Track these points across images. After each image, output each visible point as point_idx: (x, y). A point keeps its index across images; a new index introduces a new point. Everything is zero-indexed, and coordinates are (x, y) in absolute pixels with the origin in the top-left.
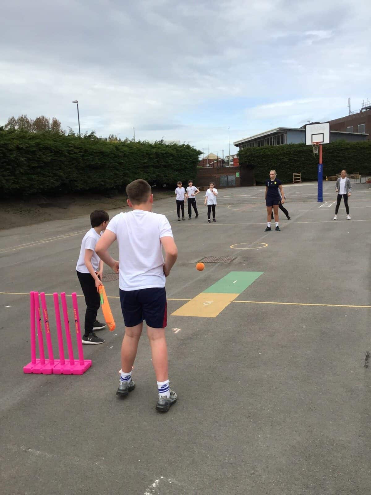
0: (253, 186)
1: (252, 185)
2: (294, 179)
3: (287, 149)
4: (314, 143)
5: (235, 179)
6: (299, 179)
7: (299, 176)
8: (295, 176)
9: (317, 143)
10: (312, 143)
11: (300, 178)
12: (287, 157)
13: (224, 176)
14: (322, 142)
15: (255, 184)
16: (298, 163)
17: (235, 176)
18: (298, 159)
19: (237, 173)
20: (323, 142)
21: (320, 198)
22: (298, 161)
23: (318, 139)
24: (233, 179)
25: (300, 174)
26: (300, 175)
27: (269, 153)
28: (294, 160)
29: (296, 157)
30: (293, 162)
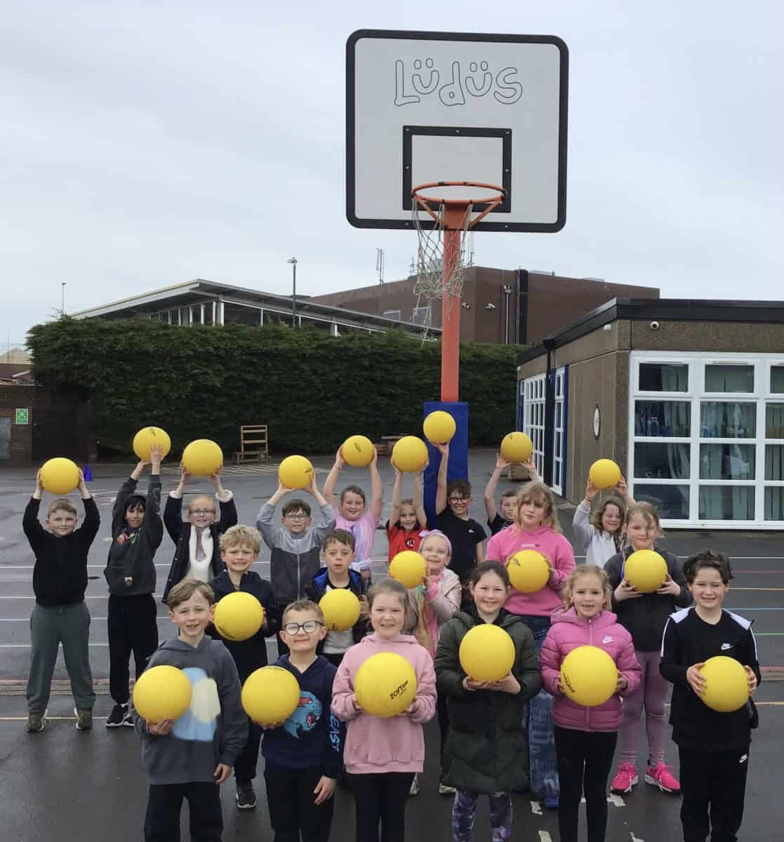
3: (222, 339)
5: (9, 432)
6: (262, 447)
7: (261, 436)
8: (247, 437)
11: (263, 445)
12: (218, 371)
16: (259, 393)
17: (8, 421)
18: (259, 379)
22: (259, 385)
25: (266, 429)
26: (264, 433)
27: (151, 347)
28: (246, 380)
29: (249, 372)
30: (237, 388)
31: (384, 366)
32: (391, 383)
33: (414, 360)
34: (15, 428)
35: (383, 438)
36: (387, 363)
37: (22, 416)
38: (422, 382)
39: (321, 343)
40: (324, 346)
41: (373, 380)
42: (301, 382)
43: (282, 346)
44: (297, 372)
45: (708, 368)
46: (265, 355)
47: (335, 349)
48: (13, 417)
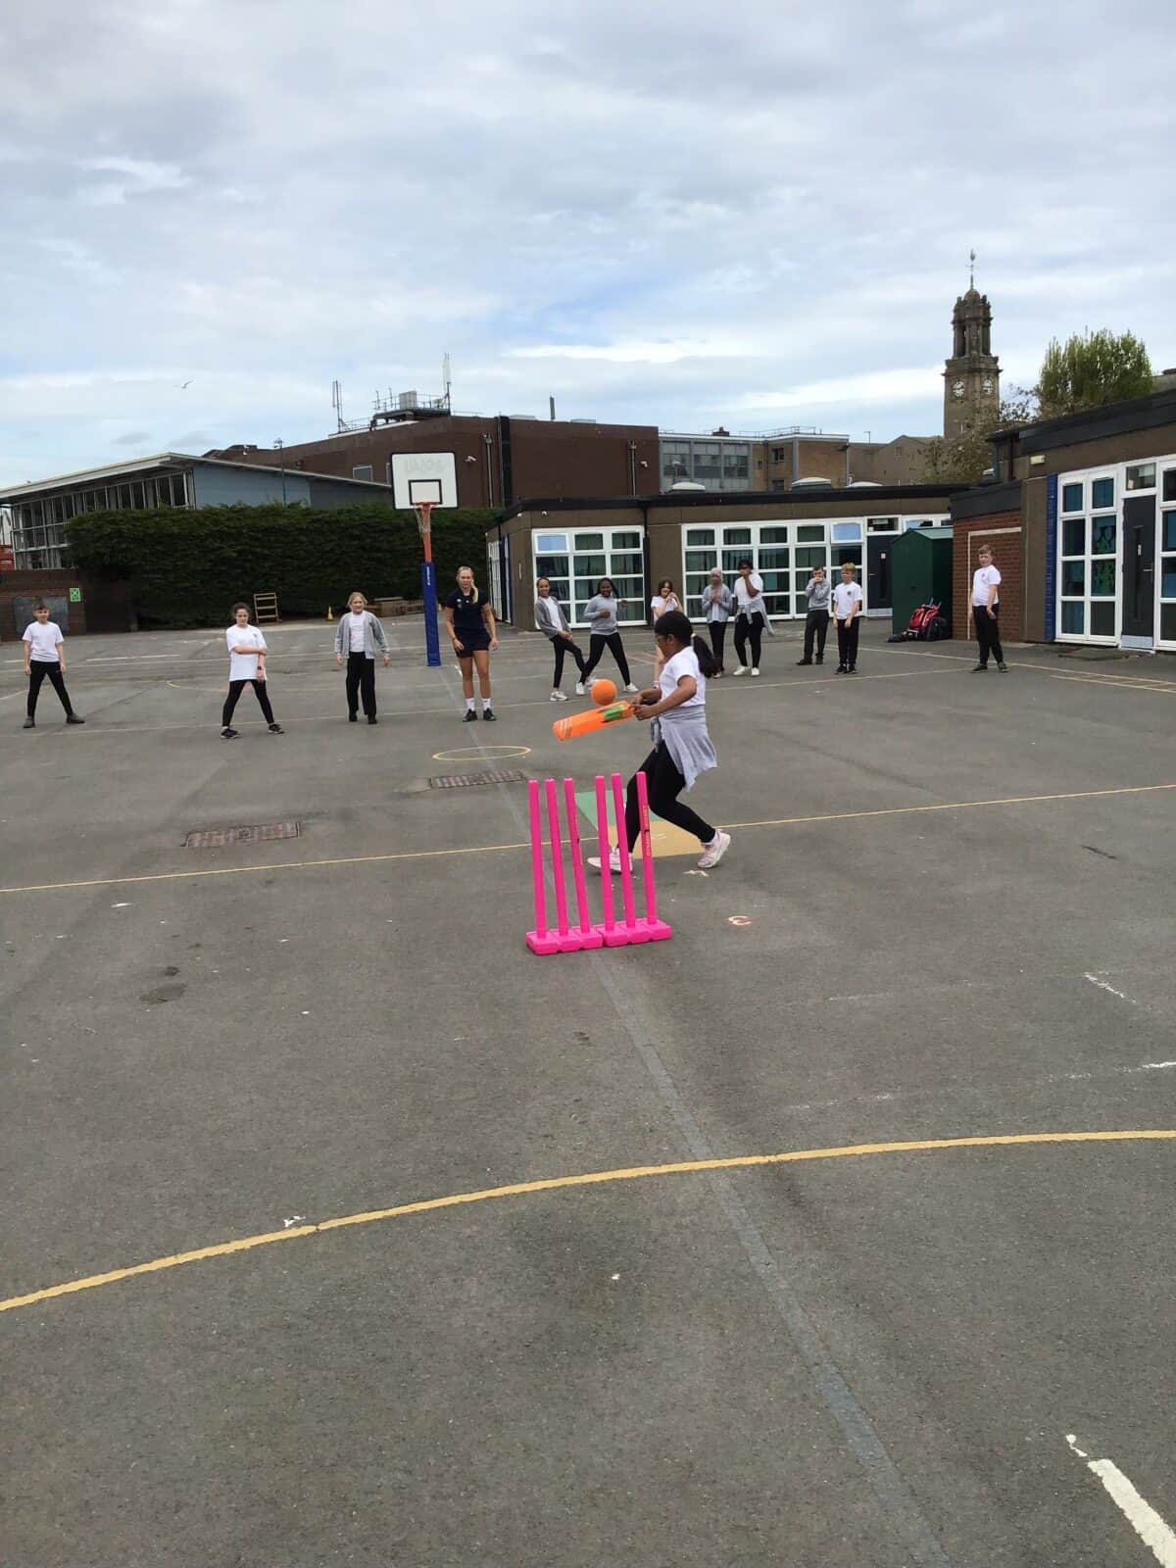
0: (129, 631)
1: (126, 630)
2: (259, 611)
3: (228, 519)
4: (418, 504)
5: (66, 608)
6: (272, 612)
7: (271, 602)
8: (260, 603)
9: (426, 505)
10: (411, 504)
11: (274, 610)
12: (231, 546)
13: (25, 599)
14: (435, 503)
15: (134, 626)
16: (267, 564)
17: (64, 599)
18: (266, 552)
19: (71, 590)
20: (441, 503)
21: (433, 655)
22: (265, 558)
23: (426, 494)
24: (58, 610)
25: (275, 597)
26: (273, 600)
27: (176, 530)
28: (254, 553)
29: (257, 547)
30: (249, 561)
31: (373, 535)
32: (379, 550)
33: (398, 529)
34: (70, 604)
35: (376, 600)
36: (375, 532)
37: (76, 594)
38: (406, 548)
39: (314, 517)
40: (319, 520)
41: (363, 548)
42: (302, 552)
43: (282, 521)
44: (297, 544)
45: (577, 537)
46: (266, 531)
47: (327, 523)
48: (68, 596)
